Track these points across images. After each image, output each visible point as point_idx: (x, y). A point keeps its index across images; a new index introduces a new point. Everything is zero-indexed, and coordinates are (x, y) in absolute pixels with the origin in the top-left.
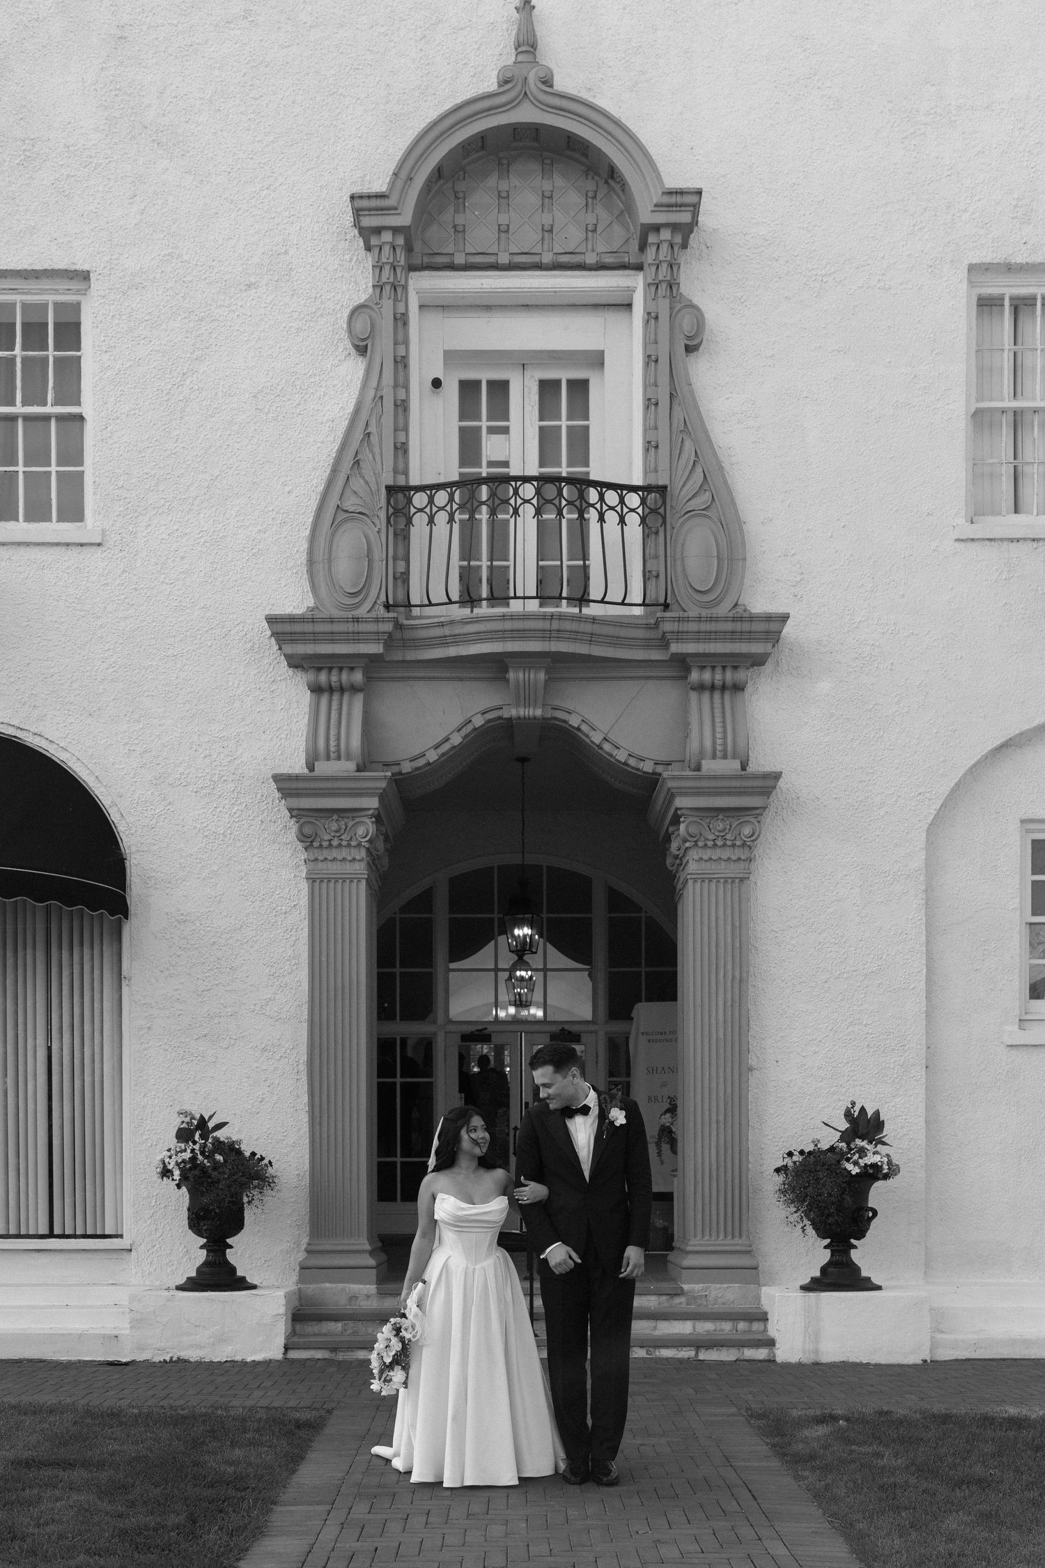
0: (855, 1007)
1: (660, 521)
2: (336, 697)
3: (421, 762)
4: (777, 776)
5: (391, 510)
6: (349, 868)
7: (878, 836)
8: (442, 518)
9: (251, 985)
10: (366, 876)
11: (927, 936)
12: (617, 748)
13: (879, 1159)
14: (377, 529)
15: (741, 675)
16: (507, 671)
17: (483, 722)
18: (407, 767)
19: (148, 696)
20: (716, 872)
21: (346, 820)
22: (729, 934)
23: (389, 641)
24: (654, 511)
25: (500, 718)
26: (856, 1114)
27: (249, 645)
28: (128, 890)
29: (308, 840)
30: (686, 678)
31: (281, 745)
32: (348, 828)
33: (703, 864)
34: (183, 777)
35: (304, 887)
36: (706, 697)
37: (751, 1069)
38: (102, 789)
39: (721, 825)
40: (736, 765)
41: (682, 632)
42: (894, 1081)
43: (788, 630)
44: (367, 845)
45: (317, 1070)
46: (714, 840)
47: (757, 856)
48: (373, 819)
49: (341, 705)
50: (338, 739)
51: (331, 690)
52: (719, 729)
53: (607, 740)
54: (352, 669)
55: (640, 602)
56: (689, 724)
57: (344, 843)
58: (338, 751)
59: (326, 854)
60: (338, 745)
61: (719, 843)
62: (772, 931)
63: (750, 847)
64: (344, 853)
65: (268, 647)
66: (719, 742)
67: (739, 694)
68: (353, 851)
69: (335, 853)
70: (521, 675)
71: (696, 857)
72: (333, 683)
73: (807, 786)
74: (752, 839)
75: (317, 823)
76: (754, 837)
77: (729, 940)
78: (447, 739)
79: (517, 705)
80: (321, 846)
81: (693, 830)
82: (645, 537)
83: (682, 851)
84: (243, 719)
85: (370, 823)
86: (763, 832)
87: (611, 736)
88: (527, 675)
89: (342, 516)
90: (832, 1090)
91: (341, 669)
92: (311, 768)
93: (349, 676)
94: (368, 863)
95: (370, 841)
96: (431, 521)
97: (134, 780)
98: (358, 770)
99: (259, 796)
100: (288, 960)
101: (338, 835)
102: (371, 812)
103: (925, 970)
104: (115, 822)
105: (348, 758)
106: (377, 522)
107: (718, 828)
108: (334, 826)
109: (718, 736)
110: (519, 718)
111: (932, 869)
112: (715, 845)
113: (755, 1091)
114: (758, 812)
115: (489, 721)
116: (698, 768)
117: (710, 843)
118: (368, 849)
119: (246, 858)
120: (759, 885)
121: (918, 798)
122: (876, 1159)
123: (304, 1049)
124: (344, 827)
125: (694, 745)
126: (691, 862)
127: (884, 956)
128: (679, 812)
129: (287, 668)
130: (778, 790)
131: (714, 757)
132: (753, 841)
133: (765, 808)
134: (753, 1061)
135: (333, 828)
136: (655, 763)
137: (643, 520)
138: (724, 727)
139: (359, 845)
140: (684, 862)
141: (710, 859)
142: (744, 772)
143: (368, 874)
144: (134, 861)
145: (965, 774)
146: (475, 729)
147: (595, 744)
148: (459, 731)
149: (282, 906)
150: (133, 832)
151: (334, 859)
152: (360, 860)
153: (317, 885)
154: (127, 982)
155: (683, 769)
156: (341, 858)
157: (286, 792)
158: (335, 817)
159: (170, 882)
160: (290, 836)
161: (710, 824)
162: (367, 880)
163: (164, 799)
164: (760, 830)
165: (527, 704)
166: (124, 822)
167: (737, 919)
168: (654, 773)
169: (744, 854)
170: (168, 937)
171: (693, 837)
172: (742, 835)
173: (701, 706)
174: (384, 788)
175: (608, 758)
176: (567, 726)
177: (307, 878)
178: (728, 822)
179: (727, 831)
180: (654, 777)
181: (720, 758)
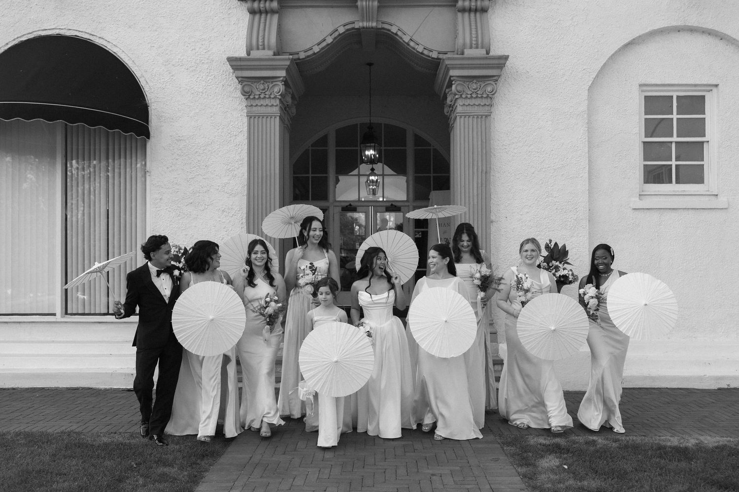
0: (549, 188)
2: (263, 16)
3: (310, 53)
4: (506, 58)
6: (270, 110)
7: (561, 93)
9: (217, 175)
11: (589, 147)
12: (418, 44)
13: (567, 272)
15: (486, 3)
16: (356, 2)
17: (344, 31)
18: (302, 55)
19: (162, 16)
20: (472, 112)
21: (268, 84)
22: (480, 146)
25: (353, 28)
26: (552, 247)
28: (150, 123)
29: (247, 94)
30: (456, 6)
31: (233, 43)
32: (269, 88)
33: (465, 108)
34: (180, 61)
35: (245, 120)
36: (466, 15)
37: (492, 222)
38: (136, 68)
39: (475, 85)
40: (483, 52)
42: (571, 228)
44: (280, 97)
46: (471, 94)
47: (495, 104)
48: (283, 83)
49: (266, 20)
50: (264, 38)
51: (260, 12)
52: (474, 32)
53: (412, 40)
54: (272, 1)
56: (457, 30)
57: (267, 96)
58: (264, 45)
59: (257, 102)
60: (264, 41)
61: (474, 96)
62: (503, 145)
63: (491, 98)
64: (267, 102)
66: (474, 39)
67: (485, 14)
68: (272, 100)
69: (262, 102)
70: (364, 3)
71: (461, 104)
72: (261, 8)
73: (522, 65)
74: (492, 93)
75: (252, 85)
76: (494, 91)
77: (480, 150)
78: (324, 40)
79: (363, 21)
80: (254, 98)
81: (459, 88)
83: (453, 102)
84: (213, 29)
85: (281, 85)
86: (498, 91)
87: (414, 38)
88: (367, 3)
91: (266, 1)
92: (248, 54)
93: (270, 4)
94: (281, 107)
95: (280, 95)
97: (153, 63)
98: (275, 54)
99: (221, 71)
100: (237, 162)
101: (264, 92)
102: (281, 79)
103: (587, 167)
104: (143, 85)
105: (269, 49)
107: (473, 87)
108: (262, 87)
109: (473, 36)
110: (364, 28)
111: (591, 111)
113: (495, 234)
114: (495, 78)
115: (348, 30)
116: (463, 53)
117: (469, 96)
118: (280, 99)
119: (214, 105)
120: (495, 119)
121: (583, 72)
122: (565, 272)
123: (245, 211)
124: (267, 87)
125: (460, 41)
126: (458, 106)
127: (565, 159)
128: (452, 79)
129: (237, 1)
130: (506, 67)
131: (471, 47)
132: (493, 95)
133: (499, 76)
134: (493, 218)
135: (261, 88)
136: (439, 53)
138: (477, 31)
140: (454, 108)
141: (469, 105)
142: (487, 56)
143: (280, 114)
144: (153, 107)
145: (609, 59)
146: (340, 35)
147: (405, 43)
148: (331, 35)
149: (234, 132)
150: (153, 91)
151: (262, 105)
152: (276, 106)
153: (252, 119)
154: (149, 174)
155: (454, 55)
156: (265, 105)
157: (235, 67)
158: (262, 82)
159: (172, 119)
160: (238, 93)
161: (469, 85)
162: (280, 117)
163: (170, 73)
164: (497, 89)
165: (368, 19)
166: (148, 85)
167: (484, 138)
168: (438, 59)
169: (487, 102)
170: (171, 148)
171: (460, 92)
172: (487, 92)
173: (464, 20)
174: (289, 66)
175: (413, 50)
176: (390, 33)
177: (247, 116)
178: (479, 84)
179: (478, 89)
180: (439, 61)
181: (475, 48)
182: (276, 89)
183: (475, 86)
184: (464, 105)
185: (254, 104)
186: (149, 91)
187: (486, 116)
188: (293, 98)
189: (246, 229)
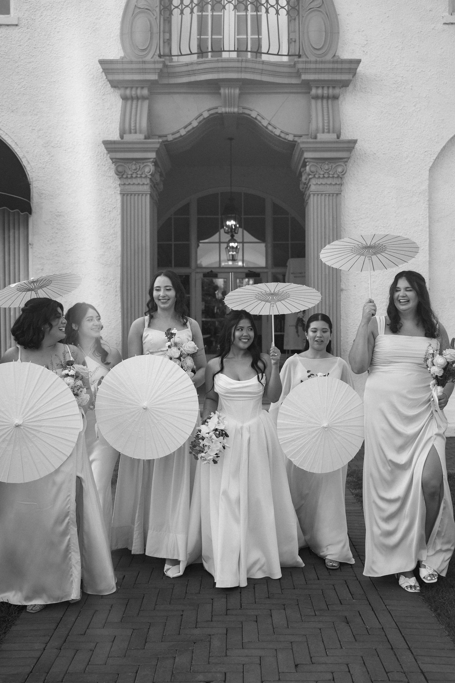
1: (297, 13)
2: (135, 102)
3: (177, 135)
4: (355, 142)
5: (162, 7)
6: (141, 188)
7: (405, 173)
8: (187, 11)
10: (150, 193)
11: (429, 223)
12: (275, 128)
14: (155, 17)
15: (337, 91)
16: (220, 89)
17: (208, 115)
18: (170, 138)
19: (41, 102)
20: (324, 190)
21: (140, 164)
22: (331, 222)
23: (161, 73)
24: (293, 8)
25: (217, 113)
27: (92, 76)
28: (31, 200)
29: (120, 174)
30: (309, 93)
31: (107, 126)
32: (141, 169)
33: (318, 187)
34: (58, 143)
35: (119, 197)
36: (319, 102)
37: (342, 290)
38: (19, 149)
40: (334, 136)
41: (307, 69)
43: (361, 69)
44: (150, 177)
45: (125, 290)
46: (323, 174)
47: (345, 183)
48: (153, 164)
49: (137, 106)
51: (132, 98)
52: (326, 118)
53: (270, 124)
54: (142, 88)
55: (286, 54)
56: (311, 116)
57: (139, 176)
58: (135, 129)
59: (129, 181)
60: (135, 126)
61: (326, 176)
62: (353, 220)
63: (341, 178)
64: (139, 181)
65: (101, 77)
66: (326, 124)
67: (336, 101)
68: (143, 180)
69: (135, 181)
70: (227, 91)
71: (314, 183)
72: (133, 95)
73: (370, 148)
74: (342, 173)
75: (125, 165)
76: (344, 172)
77: (331, 225)
78: (190, 124)
79: (225, 107)
80: (127, 177)
81: (313, 169)
82: (289, 21)
83: (308, 180)
85: (151, 166)
86: (348, 171)
87: (272, 122)
88: (230, 91)
89: (138, 10)
90: (382, 300)
91: (137, 88)
92: (122, 137)
93: (141, 91)
94: (151, 186)
95: (151, 175)
96: (182, 13)
97: (34, 144)
98: (146, 138)
99: (97, 152)
100: (111, 235)
101: (135, 171)
102: (152, 160)
103: (428, 240)
104: (25, 165)
105: (140, 133)
106: (155, 14)
107: (326, 168)
108: (134, 167)
109: (326, 121)
110: (226, 113)
112: (324, 177)
113: (344, 301)
114: (345, 160)
115: (211, 114)
116: (316, 138)
117: (321, 176)
118: (151, 179)
120: (346, 197)
121: (425, 154)
123: (119, 280)
124: (138, 168)
125: (313, 126)
126: (312, 185)
127: (408, 233)
128: (306, 160)
129: (110, 88)
130: (355, 150)
131: (323, 132)
133: (349, 158)
134: (343, 286)
136: (294, 136)
137: (288, 13)
138: (329, 117)
139: (146, 177)
140: (309, 185)
141: (322, 184)
142: (338, 140)
143: (151, 192)
144: (34, 185)
145: (448, 142)
146: (204, 119)
147: (264, 126)
148: (196, 119)
149: (108, 208)
150: (34, 170)
151: (134, 184)
152: (146, 185)
153: (125, 197)
154: (31, 246)
155: (308, 138)
156: (137, 183)
157: (110, 149)
158: (134, 162)
159: (52, 196)
160: (112, 173)
161: (321, 166)
162: (151, 195)
163: (49, 154)
164: (346, 168)
165: (230, 105)
166: (29, 165)
167: (335, 212)
168: (294, 141)
169: (338, 181)
170: (51, 223)
171: (313, 173)
172: (337, 172)
173: (317, 107)
174: (158, 148)
175: (271, 133)
176: (250, 117)
177: (121, 194)
178: (330, 165)
179: (330, 170)
180: (293, 143)
181: (326, 133)
182: (147, 169)
183: (326, 167)
184: (317, 184)
185: (127, 183)
186: (31, 171)
187: (337, 194)
188: (161, 175)
189: (120, 297)
